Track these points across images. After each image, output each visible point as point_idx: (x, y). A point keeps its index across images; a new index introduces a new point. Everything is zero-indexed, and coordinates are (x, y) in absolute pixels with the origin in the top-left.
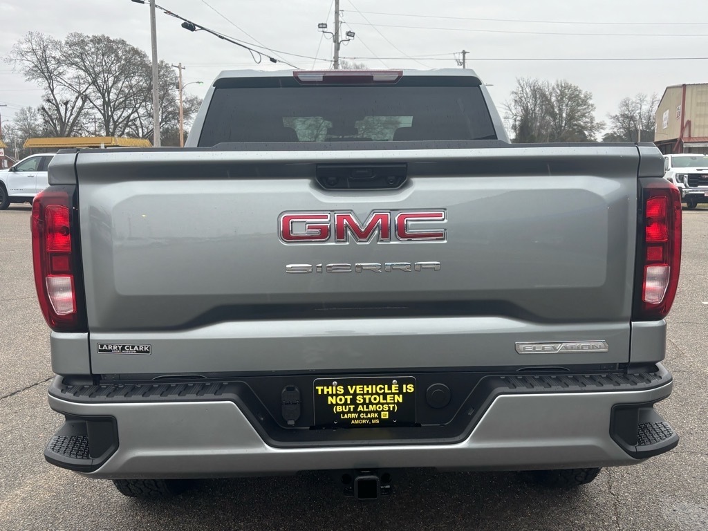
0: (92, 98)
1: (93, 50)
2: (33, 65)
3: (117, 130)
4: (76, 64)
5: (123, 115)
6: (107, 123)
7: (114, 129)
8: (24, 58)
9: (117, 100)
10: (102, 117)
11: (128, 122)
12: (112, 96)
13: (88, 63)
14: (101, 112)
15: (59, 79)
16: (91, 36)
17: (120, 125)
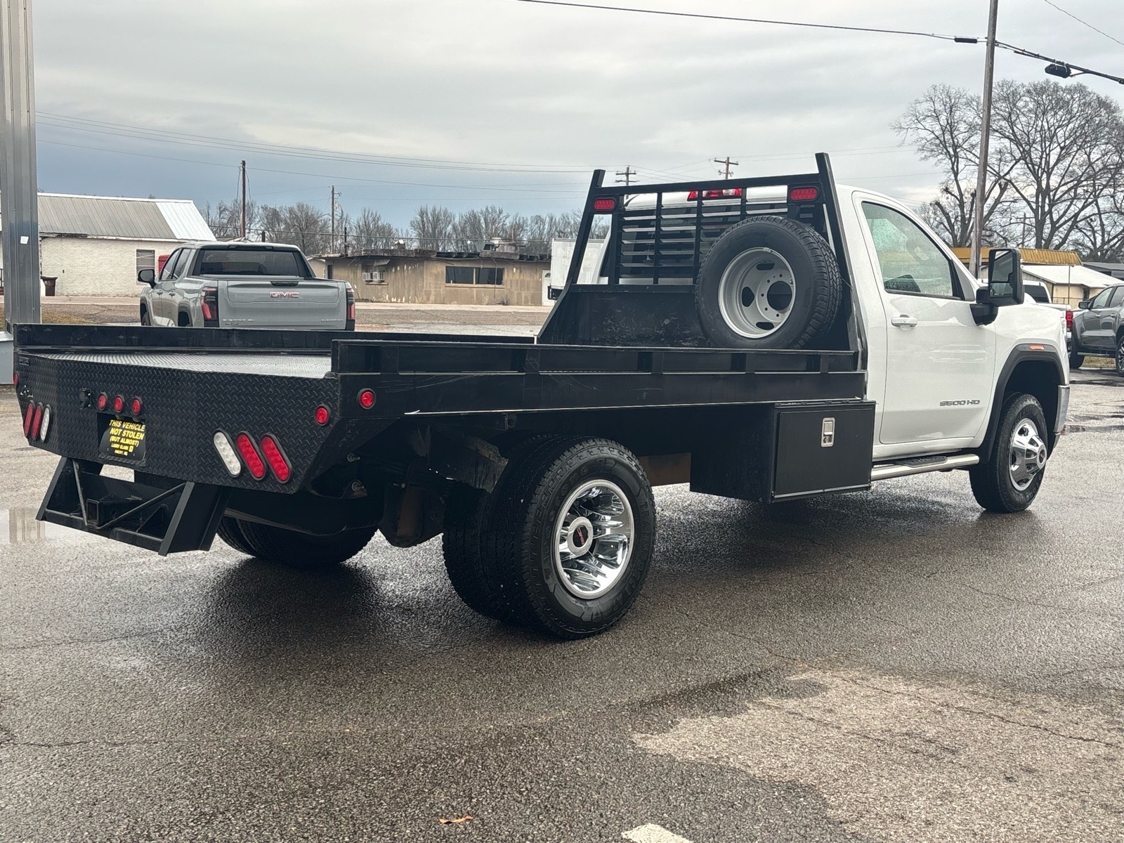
0: (1020, 185)
1: (1031, 106)
2: (933, 136)
3: (1054, 238)
4: (1000, 131)
5: (1069, 211)
6: (1040, 225)
7: (1052, 234)
8: (919, 126)
9: (1059, 186)
10: (1032, 215)
11: (1075, 222)
12: (1055, 180)
13: (1019, 126)
14: (1031, 208)
15: (970, 156)
16: (1027, 84)
17: (1061, 229)
